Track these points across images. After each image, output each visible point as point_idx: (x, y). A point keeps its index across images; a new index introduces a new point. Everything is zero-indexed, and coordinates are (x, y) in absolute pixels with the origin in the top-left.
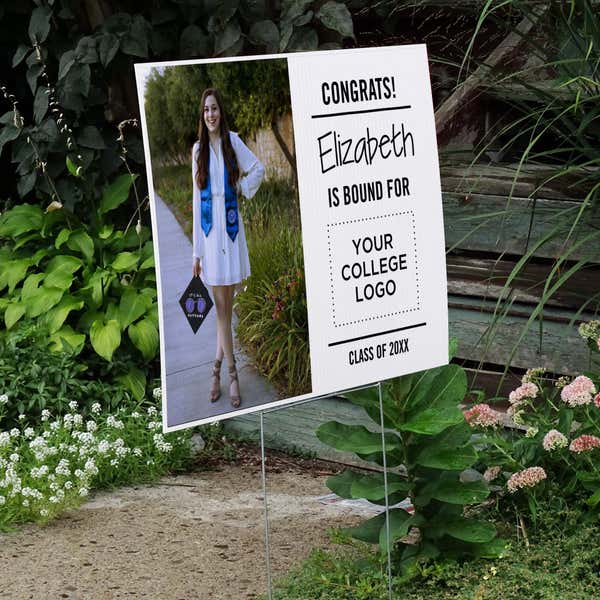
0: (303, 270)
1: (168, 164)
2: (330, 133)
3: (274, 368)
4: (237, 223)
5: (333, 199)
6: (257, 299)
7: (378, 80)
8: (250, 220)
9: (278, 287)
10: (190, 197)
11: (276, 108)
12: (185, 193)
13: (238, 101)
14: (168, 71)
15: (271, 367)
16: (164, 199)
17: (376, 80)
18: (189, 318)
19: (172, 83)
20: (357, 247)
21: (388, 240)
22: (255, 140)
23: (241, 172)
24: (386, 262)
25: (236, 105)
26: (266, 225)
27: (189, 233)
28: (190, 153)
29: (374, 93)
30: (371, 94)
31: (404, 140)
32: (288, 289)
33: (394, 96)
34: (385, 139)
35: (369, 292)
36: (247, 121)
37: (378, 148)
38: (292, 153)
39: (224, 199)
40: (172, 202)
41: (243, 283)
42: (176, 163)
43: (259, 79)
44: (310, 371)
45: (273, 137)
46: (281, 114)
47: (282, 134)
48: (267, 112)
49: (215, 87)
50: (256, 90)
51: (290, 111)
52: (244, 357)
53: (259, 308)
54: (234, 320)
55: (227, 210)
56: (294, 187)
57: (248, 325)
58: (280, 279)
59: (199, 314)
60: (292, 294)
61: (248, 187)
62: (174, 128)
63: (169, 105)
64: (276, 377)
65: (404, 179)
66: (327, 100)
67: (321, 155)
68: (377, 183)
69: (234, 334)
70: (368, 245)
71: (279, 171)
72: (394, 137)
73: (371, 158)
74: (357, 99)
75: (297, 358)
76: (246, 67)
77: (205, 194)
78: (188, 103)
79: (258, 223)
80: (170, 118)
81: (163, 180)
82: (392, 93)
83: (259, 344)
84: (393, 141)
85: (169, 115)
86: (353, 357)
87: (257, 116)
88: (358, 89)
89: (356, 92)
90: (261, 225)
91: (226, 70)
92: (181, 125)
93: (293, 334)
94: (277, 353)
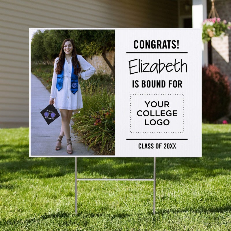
0: (114, 109)
1: (40, 64)
2: (137, 59)
3: (93, 143)
4: (77, 88)
5: (135, 84)
6: (85, 117)
7: (169, 41)
8: (85, 87)
9: (98, 113)
10: (52, 76)
11: (105, 48)
12: (48, 75)
13: (83, 44)
14: (46, 31)
15: (92, 143)
16: (36, 76)
17: (167, 41)
18: (45, 119)
19: (48, 36)
20: (147, 104)
21: (167, 104)
22: (92, 59)
23: (82, 70)
24: (165, 112)
25: (82, 46)
26: (94, 90)
27: (49, 89)
28: (54, 61)
29: (166, 46)
30: (164, 46)
31: (182, 66)
32: (104, 115)
33: (178, 48)
34: (170, 64)
35: (153, 122)
36: (88, 52)
37: (165, 68)
38: (112, 65)
39: (70, 79)
40: (41, 77)
41: (78, 110)
42: (45, 64)
43: (97, 36)
44: (114, 147)
45: (103, 58)
46: (108, 50)
47: (108, 58)
48: (100, 49)
49: (71, 38)
50: (95, 41)
51: (114, 50)
52: (76, 137)
53: (87, 120)
54: (71, 123)
55: (72, 83)
56: (112, 78)
57: (79, 126)
58: (100, 111)
59: (51, 118)
60: (106, 117)
61: (85, 76)
62: (46, 51)
63: (45, 43)
64: (93, 147)
65: (179, 81)
66: (136, 47)
67: (130, 67)
68: (162, 81)
69: (71, 128)
70: (154, 104)
71: (104, 71)
72: (175, 64)
73: (160, 71)
74: (155, 47)
75: (107, 141)
76: (90, 32)
77: (60, 76)
78: (56, 43)
79: (89, 89)
80: (45, 48)
81: (37, 69)
82: (177, 46)
83: (85, 133)
84: (175, 65)
85: (44, 47)
86: (140, 146)
87: (94, 50)
88: (156, 44)
89: (155, 45)
90: (91, 90)
91: (79, 32)
92: (50, 51)
93: (105, 133)
94: (96, 138)
